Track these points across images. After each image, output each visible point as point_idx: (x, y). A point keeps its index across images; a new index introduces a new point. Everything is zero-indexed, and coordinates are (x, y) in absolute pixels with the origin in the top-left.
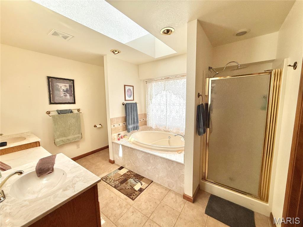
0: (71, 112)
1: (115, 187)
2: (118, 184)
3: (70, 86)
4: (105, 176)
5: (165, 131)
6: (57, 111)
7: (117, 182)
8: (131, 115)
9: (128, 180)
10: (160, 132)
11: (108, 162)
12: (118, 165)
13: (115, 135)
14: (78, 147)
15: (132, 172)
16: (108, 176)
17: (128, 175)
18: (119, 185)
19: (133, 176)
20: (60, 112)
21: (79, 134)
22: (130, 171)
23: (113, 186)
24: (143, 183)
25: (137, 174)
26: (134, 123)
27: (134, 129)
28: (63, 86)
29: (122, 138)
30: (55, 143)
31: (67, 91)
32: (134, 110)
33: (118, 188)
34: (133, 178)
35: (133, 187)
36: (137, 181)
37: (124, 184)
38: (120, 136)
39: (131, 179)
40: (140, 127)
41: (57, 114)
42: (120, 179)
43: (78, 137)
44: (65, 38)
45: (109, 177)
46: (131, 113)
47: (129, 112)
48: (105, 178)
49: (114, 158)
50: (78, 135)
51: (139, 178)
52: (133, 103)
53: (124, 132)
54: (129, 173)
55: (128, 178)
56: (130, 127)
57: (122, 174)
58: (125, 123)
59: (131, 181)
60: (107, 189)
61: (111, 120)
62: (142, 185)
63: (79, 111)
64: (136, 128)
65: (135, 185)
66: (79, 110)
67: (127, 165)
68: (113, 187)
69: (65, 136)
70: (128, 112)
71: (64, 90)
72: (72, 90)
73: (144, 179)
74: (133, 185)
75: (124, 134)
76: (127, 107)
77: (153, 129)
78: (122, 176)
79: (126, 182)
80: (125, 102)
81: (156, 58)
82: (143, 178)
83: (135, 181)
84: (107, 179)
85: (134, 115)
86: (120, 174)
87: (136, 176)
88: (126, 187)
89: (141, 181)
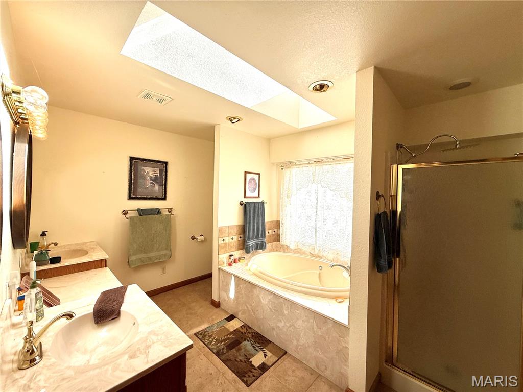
0: (158, 212)
1: (218, 354)
2: (223, 349)
3: (161, 171)
4: (203, 330)
5: (312, 255)
6: (138, 210)
7: (222, 345)
8: (254, 222)
9: (241, 344)
10: (303, 256)
11: (208, 304)
12: (226, 312)
13: (224, 257)
14: (163, 272)
15: (250, 328)
16: (206, 331)
17: (242, 333)
18: (225, 351)
19: (250, 335)
20: (142, 212)
21: (166, 249)
22: (245, 326)
23: (215, 351)
24: (269, 354)
25: (258, 333)
26: (258, 237)
27: (257, 248)
28: (150, 172)
29: (235, 262)
30: (128, 262)
31: (155, 179)
32: (258, 215)
33: (223, 357)
34: (251, 340)
35: (249, 359)
36: (257, 348)
37: (234, 350)
38: (232, 258)
39: (246, 342)
40: (267, 245)
41: (138, 215)
42: (227, 339)
43: (165, 255)
44: (161, 101)
45: (210, 332)
46: (254, 219)
47: (250, 217)
48: (201, 334)
49: (219, 297)
50: (165, 252)
51: (262, 341)
52: (257, 202)
53: (239, 251)
54: (244, 330)
55: (242, 338)
56: (251, 243)
57: (232, 330)
58: (241, 236)
59: (247, 345)
60: (202, 356)
61: (220, 230)
62: (267, 357)
63: (170, 212)
64: (261, 246)
65: (253, 356)
66: (170, 210)
67: (242, 314)
68: (214, 353)
69: (145, 253)
70: (248, 217)
71: (151, 177)
72: (162, 180)
73: (270, 346)
74: (250, 355)
75: (240, 256)
76: (248, 209)
77: (291, 250)
78: (231, 333)
79: (237, 347)
80: (245, 200)
81: (300, 128)
82: (268, 344)
83: (254, 347)
84: (206, 336)
85: (258, 223)
86: (228, 330)
87: (255, 338)
88: (237, 357)
89: (264, 349)
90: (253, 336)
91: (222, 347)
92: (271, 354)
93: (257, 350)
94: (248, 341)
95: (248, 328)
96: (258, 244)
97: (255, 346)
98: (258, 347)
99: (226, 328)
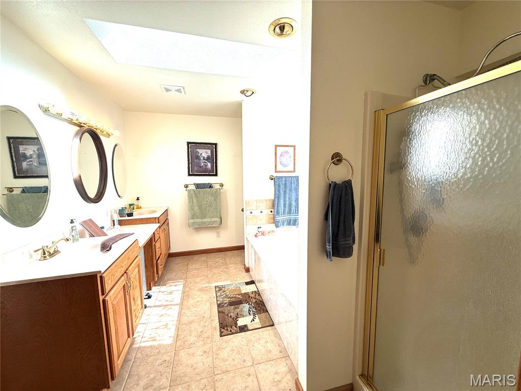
0: (210, 186)
1: (219, 306)
2: (226, 303)
3: (212, 152)
4: (223, 285)
6: (195, 184)
7: (227, 300)
8: (285, 197)
9: (242, 305)
11: (242, 268)
12: (251, 277)
14: (218, 236)
15: (259, 295)
16: (224, 287)
17: (249, 297)
18: (226, 305)
19: (254, 301)
20: (198, 186)
21: (216, 217)
22: (257, 292)
23: (219, 303)
24: (257, 320)
25: (262, 301)
26: (290, 213)
27: (289, 224)
28: (204, 153)
29: (263, 234)
30: (188, 224)
31: (208, 159)
33: (220, 309)
34: (251, 305)
35: (238, 318)
36: (251, 313)
37: (233, 307)
39: (247, 305)
41: (195, 188)
42: (235, 297)
43: (216, 222)
45: (226, 288)
46: (285, 192)
47: (279, 192)
48: (219, 288)
49: (248, 264)
50: (216, 219)
51: (260, 307)
53: (269, 225)
54: (253, 295)
55: (246, 301)
56: (281, 218)
57: (243, 292)
58: (272, 210)
59: (246, 307)
60: (208, 304)
61: (247, 203)
62: (253, 322)
63: (220, 186)
64: (293, 223)
65: (243, 316)
68: (217, 303)
69: (200, 218)
70: (277, 192)
71: (204, 157)
72: (214, 159)
73: (263, 315)
74: (241, 315)
75: (269, 230)
76: (277, 184)
78: (242, 294)
79: (236, 306)
80: (275, 175)
82: (264, 312)
83: (249, 310)
84: (221, 290)
85: (290, 198)
86: (241, 291)
87: (257, 304)
88: (230, 313)
89: (256, 315)
90: (256, 302)
91: (226, 302)
92: (259, 321)
93: (250, 314)
94: (249, 304)
95: (257, 295)
96: (291, 220)
97: (251, 310)
98: (253, 311)
99: (240, 289)
